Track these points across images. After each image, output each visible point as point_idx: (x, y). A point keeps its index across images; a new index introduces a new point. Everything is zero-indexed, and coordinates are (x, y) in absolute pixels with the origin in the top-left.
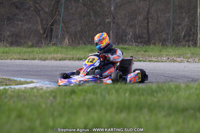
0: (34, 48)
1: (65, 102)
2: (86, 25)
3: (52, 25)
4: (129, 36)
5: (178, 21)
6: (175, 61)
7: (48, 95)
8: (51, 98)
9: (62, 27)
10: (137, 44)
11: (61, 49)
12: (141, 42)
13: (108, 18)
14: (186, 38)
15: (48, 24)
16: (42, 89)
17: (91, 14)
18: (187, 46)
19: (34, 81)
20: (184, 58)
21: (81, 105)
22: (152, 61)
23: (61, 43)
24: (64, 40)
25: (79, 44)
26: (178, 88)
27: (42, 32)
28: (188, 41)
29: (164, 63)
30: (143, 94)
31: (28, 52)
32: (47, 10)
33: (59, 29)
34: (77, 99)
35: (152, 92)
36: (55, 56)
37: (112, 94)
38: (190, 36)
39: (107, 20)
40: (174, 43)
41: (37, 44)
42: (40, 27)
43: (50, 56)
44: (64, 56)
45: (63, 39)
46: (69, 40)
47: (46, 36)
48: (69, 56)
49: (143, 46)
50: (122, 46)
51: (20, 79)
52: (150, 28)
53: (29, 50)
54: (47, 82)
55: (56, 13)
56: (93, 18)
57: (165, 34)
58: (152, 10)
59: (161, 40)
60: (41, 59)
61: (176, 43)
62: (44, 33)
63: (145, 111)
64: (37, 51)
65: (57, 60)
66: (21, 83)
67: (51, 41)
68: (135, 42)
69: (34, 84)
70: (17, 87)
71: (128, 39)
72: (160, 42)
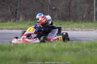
6: (74, 30)
10: (60, 21)
18: (87, 22)
27: (11, 14)
28: (88, 19)
71: (55, 18)
72: (72, 20)
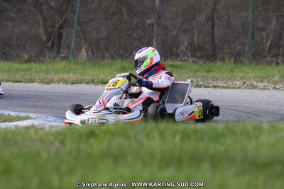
0: (33, 63)
1: (78, 151)
2: (116, 28)
3: (61, 27)
4: (183, 47)
5: (260, 25)
6: (254, 87)
7: (51, 138)
8: (57, 144)
9: (77, 31)
10: (195, 60)
11: (74, 67)
12: (202, 57)
13: (150, 18)
14: (273, 52)
15: (54, 27)
16: (42, 129)
17: (123, 10)
18: (274, 64)
19: (31, 115)
20: (269, 82)
21: (104, 155)
22: (219, 87)
23: (75, 56)
24: (80, 52)
25: (103, 58)
26: (258, 130)
27: (44, 38)
28: (276, 56)
29: (238, 90)
30: (202, 140)
31: (22, 70)
32: (53, 4)
33: (71, 34)
34: (97, 146)
35: (217, 137)
36: (66, 76)
37: (154, 138)
38: (279, 48)
39: (149, 21)
40: (253, 59)
41: (37, 58)
42: (42, 30)
43: (56, 77)
44: (79, 77)
45: (79, 49)
46: (87, 53)
47: (52, 45)
48: (87, 77)
49: (205, 62)
50: (171, 63)
51: (9, 112)
52: (217, 34)
53: (24, 66)
54: (52, 119)
55: (67, 8)
56: (125, 17)
57: (240, 44)
58: (220, 6)
59: (232, 54)
60: (43, 82)
61: (258, 58)
62: (48, 41)
63: (206, 165)
64: (36, 69)
65: (67, 83)
66: (10, 119)
67: (58, 52)
68: (192, 56)
69: (30, 121)
70: (3, 125)
71: (181, 51)
72: (232, 57)
